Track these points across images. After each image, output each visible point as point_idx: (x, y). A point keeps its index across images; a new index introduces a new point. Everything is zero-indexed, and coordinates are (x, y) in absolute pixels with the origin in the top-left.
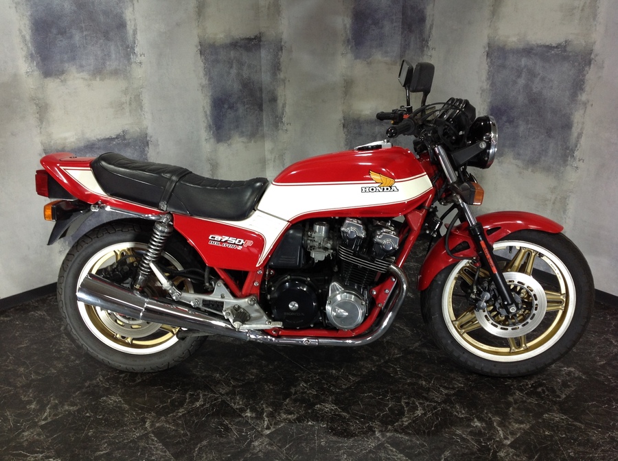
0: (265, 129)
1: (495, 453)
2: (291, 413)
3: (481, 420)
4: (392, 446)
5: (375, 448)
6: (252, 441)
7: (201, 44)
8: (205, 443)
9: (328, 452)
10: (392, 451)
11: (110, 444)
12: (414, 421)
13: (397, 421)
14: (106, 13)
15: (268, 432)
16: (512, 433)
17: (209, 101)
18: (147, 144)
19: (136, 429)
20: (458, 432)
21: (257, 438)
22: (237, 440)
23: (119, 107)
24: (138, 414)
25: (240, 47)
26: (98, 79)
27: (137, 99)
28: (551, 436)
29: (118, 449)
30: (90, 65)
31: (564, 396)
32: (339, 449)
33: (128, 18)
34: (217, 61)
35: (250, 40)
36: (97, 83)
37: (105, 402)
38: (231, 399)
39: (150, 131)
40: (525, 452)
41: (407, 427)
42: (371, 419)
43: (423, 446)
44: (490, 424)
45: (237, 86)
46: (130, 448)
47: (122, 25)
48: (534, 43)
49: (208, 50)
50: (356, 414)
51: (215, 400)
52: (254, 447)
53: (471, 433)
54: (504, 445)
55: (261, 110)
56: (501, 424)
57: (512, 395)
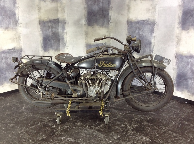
0: (61, 48)
1: (127, 131)
2: (67, 126)
3: (123, 124)
4: (97, 131)
5: (92, 132)
6: (55, 132)
7: (39, 21)
8: (41, 133)
9: (78, 133)
10: (97, 132)
11: (11, 135)
12: (104, 126)
13: (99, 126)
14: (10, 11)
15: (60, 130)
16: (132, 127)
17: (42, 38)
18: (22, 51)
19: (19, 131)
20: (117, 127)
21: (57, 132)
22: (51, 132)
23: (13, 40)
24: (20, 128)
25: (52, 22)
26: (7, 31)
27: (19, 37)
28: (144, 127)
29: (14, 136)
30: (4, 26)
31: (149, 119)
32: (82, 133)
33: (16, 12)
34: (45, 26)
35: (55, 20)
36: (6, 32)
37: (9, 125)
38: (49, 123)
39: (23, 48)
40: (135, 131)
41: (102, 127)
42: (91, 126)
43: (106, 131)
44: (126, 125)
45: (51, 34)
46: (18, 135)
47: (15, 15)
48: (140, 20)
49: (42, 23)
50: (87, 125)
51: (44, 124)
52: (56, 134)
53: (121, 128)
54: (129, 130)
55: (59, 42)
56: (129, 125)
57: (133, 119)
